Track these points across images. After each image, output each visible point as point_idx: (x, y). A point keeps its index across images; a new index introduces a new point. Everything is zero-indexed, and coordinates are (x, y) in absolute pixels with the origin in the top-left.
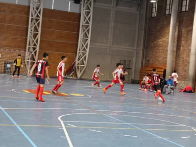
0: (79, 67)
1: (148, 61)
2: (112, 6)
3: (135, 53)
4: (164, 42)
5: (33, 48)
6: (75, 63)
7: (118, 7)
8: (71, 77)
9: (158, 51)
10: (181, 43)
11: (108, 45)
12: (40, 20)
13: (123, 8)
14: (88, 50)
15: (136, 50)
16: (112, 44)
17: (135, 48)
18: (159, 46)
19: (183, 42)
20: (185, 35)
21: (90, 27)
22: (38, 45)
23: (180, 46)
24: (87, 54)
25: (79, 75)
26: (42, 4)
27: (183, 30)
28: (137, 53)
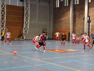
0: (24, 34)
1: (56, 28)
2: (37, 3)
3: (48, 25)
4: (65, 19)
5: (2, 25)
6: (23, 32)
7: (40, 3)
8: (21, 39)
9: (62, 23)
10: (76, 19)
11: (36, 22)
12: (5, 11)
13: (42, 4)
14: (28, 25)
15: (49, 23)
16: (38, 21)
17: (48, 23)
18: (62, 21)
19: (77, 19)
20: (78, 16)
21: (29, 13)
22: (5, 24)
23: (76, 21)
24: (28, 27)
25: (25, 38)
26: (6, 2)
27: (77, 13)
28: (49, 25)
